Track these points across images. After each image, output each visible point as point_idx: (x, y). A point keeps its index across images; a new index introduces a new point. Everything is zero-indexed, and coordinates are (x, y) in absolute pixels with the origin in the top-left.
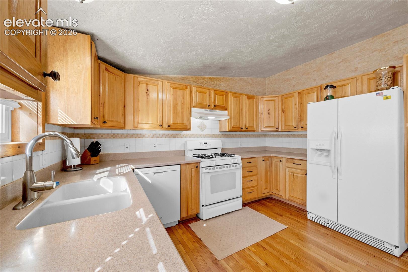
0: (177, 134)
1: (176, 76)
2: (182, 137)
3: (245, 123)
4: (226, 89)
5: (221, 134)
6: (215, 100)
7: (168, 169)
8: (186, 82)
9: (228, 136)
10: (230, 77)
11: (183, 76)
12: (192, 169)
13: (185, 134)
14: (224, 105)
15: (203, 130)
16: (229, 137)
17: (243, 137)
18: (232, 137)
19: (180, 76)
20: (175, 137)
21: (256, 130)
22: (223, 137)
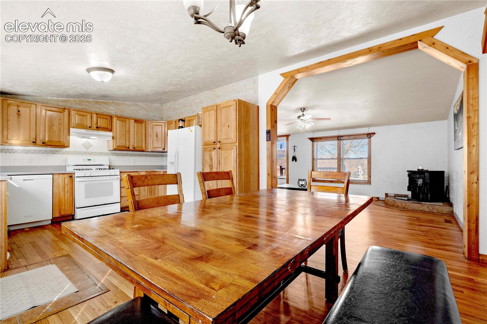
0: (56, 151)
1: (55, 98)
2: (62, 154)
3: (132, 144)
4: (116, 112)
5: (110, 152)
6: (97, 123)
7: (39, 177)
8: (67, 104)
9: (118, 154)
10: (121, 102)
11: (65, 99)
12: (66, 179)
13: (66, 151)
14: (108, 126)
15: (88, 149)
16: (120, 156)
17: (136, 156)
18: (123, 156)
19: (60, 99)
20: (54, 154)
21: (146, 150)
22: (113, 155)
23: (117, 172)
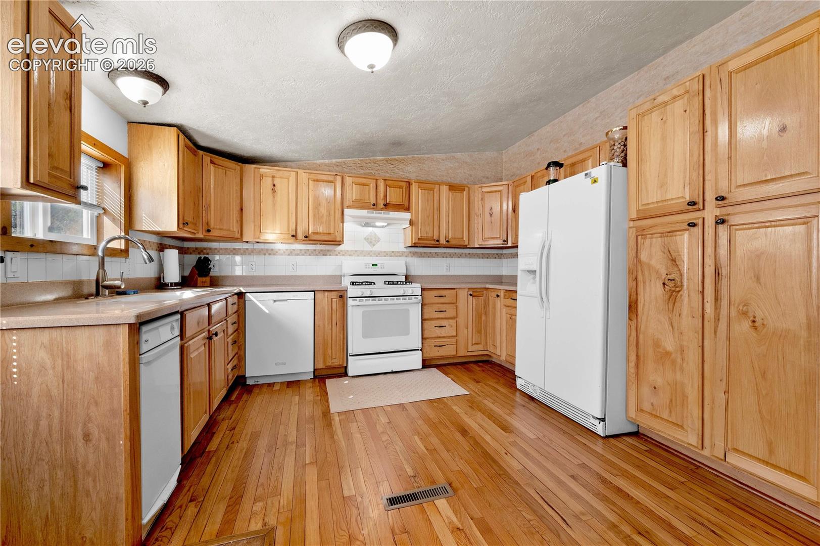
0: (328, 250)
1: (326, 161)
2: (337, 255)
3: (445, 232)
4: (418, 176)
5: (407, 251)
6: (385, 196)
7: (294, 296)
8: (344, 169)
9: (421, 255)
10: (426, 155)
11: (340, 160)
12: (333, 300)
13: (341, 251)
14: (402, 202)
15: (374, 245)
16: (423, 257)
17: (452, 257)
18: (429, 257)
19: (334, 161)
20: (326, 255)
21: (469, 244)
22: (412, 257)
23: (416, 288)
